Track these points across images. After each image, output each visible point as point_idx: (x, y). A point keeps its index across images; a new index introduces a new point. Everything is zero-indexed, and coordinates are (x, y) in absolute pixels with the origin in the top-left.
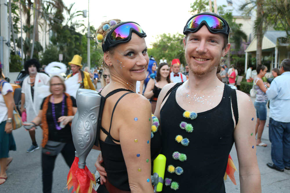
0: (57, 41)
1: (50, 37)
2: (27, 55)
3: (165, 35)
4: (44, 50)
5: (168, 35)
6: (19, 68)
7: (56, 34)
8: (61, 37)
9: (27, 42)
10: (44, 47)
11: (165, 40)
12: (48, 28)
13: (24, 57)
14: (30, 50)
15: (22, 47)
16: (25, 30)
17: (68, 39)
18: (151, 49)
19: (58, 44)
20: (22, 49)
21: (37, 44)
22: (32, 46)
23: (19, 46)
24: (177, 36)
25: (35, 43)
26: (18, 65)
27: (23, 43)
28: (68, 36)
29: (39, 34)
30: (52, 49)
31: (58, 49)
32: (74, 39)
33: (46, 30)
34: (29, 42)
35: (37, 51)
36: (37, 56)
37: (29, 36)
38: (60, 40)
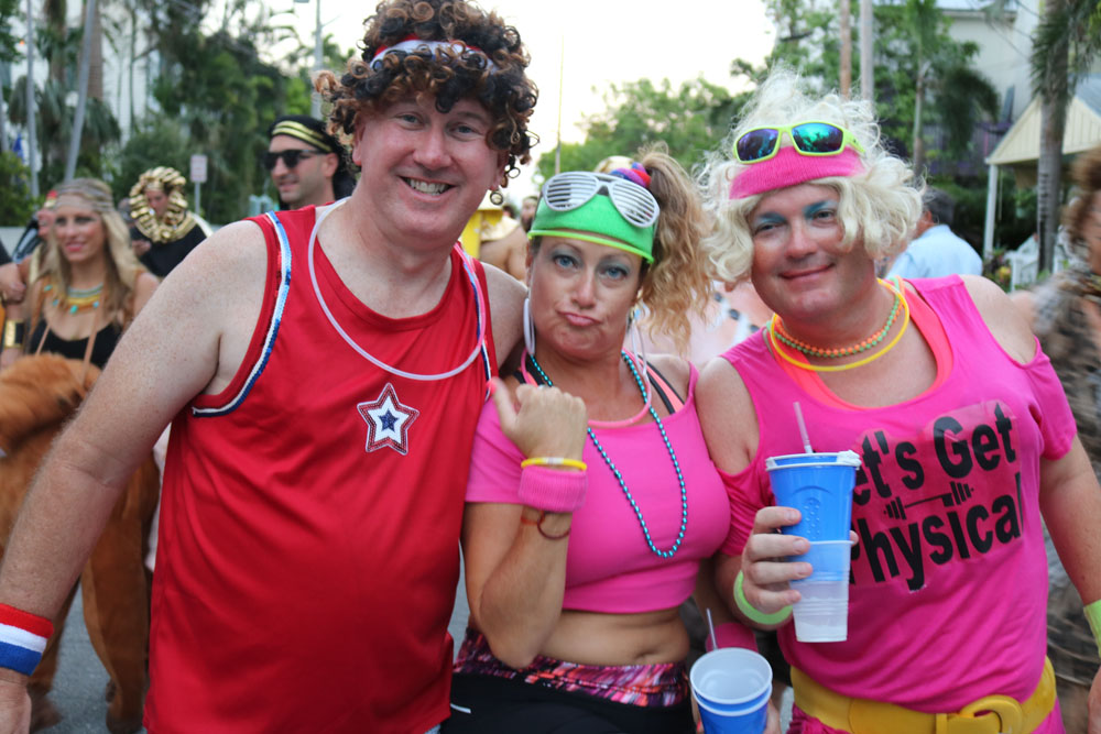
0: (183, 99)
1: (151, 79)
2: (50, 158)
3: (645, 84)
4: (126, 137)
5: (658, 88)
6: (18, 210)
7: (178, 69)
8: (198, 81)
9: (52, 98)
10: (124, 123)
11: (645, 108)
12: (142, 44)
13: (38, 165)
14: (63, 132)
15: (33, 121)
16: (44, 47)
17: (229, 94)
18: (577, 147)
19: (184, 111)
20: (30, 133)
21: (97, 107)
22: (72, 119)
23: (17, 115)
24: (693, 93)
25: (88, 106)
26: (14, 196)
27: (34, 107)
28: (231, 80)
29: (105, 68)
30: (158, 135)
31: (184, 133)
32: (255, 94)
33: (133, 49)
34: (61, 102)
35: (96, 140)
36: (94, 159)
37: (60, 77)
38: (193, 95)
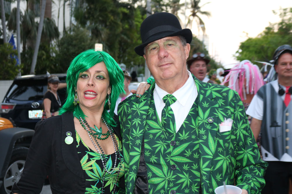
0: (88, 18)
1: (73, 9)
2: (26, 46)
4: (61, 36)
6: (11, 72)
7: (85, 5)
8: (95, 9)
10: (61, 30)
13: (21, 50)
14: (33, 34)
15: (19, 29)
17: (110, 15)
19: (88, 23)
21: (49, 23)
22: (37, 28)
23: (12, 27)
25: (44, 22)
26: (10, 64)
27: (19, 22)
28: (111, 8)
29: (53, 5)
30: (77, 35)
31: (89, 34)
32: (121, 15)
34: (32, 20)
35: (48, 38)
36: (47, 47)
37: (32, 9)
38: (93, 16)
